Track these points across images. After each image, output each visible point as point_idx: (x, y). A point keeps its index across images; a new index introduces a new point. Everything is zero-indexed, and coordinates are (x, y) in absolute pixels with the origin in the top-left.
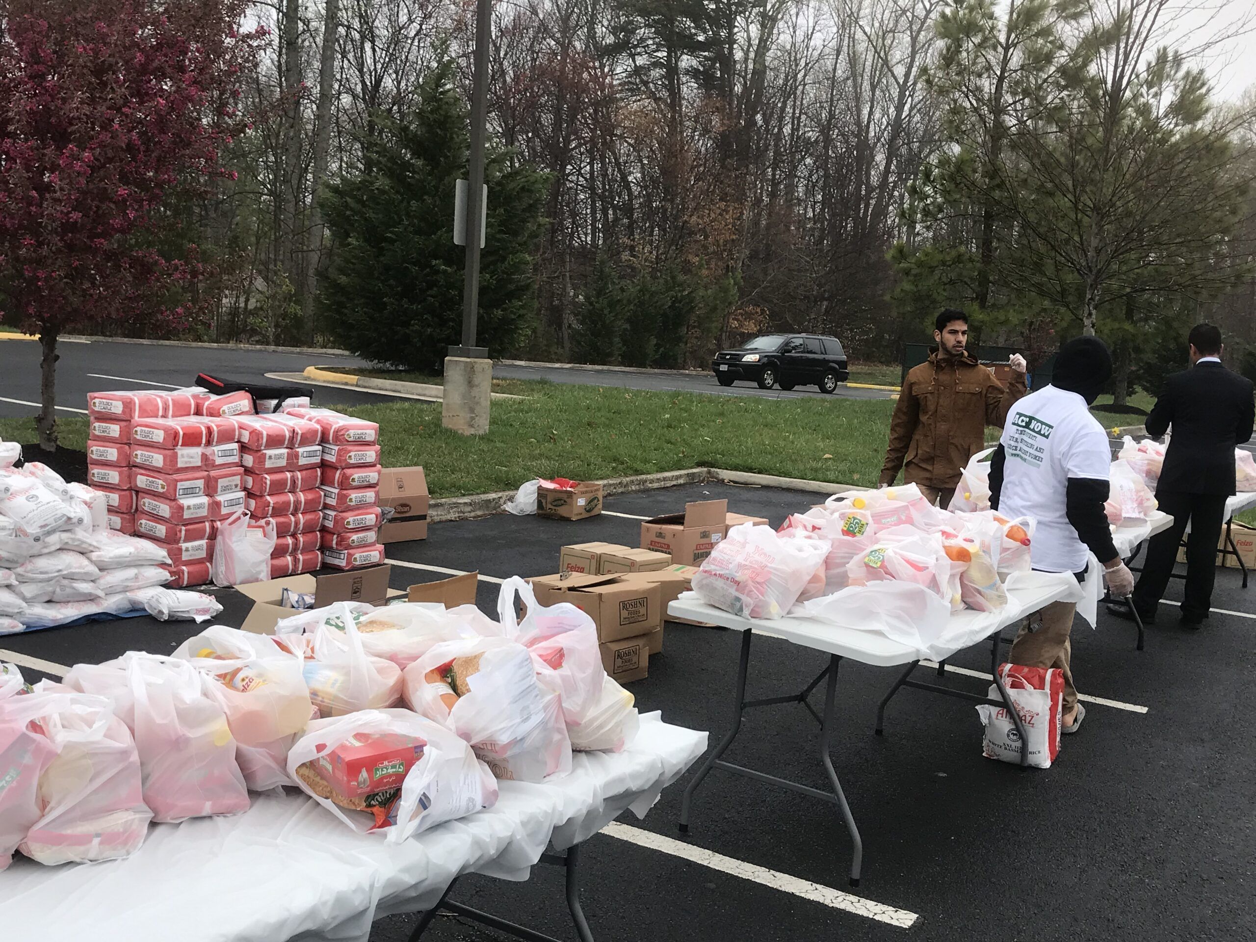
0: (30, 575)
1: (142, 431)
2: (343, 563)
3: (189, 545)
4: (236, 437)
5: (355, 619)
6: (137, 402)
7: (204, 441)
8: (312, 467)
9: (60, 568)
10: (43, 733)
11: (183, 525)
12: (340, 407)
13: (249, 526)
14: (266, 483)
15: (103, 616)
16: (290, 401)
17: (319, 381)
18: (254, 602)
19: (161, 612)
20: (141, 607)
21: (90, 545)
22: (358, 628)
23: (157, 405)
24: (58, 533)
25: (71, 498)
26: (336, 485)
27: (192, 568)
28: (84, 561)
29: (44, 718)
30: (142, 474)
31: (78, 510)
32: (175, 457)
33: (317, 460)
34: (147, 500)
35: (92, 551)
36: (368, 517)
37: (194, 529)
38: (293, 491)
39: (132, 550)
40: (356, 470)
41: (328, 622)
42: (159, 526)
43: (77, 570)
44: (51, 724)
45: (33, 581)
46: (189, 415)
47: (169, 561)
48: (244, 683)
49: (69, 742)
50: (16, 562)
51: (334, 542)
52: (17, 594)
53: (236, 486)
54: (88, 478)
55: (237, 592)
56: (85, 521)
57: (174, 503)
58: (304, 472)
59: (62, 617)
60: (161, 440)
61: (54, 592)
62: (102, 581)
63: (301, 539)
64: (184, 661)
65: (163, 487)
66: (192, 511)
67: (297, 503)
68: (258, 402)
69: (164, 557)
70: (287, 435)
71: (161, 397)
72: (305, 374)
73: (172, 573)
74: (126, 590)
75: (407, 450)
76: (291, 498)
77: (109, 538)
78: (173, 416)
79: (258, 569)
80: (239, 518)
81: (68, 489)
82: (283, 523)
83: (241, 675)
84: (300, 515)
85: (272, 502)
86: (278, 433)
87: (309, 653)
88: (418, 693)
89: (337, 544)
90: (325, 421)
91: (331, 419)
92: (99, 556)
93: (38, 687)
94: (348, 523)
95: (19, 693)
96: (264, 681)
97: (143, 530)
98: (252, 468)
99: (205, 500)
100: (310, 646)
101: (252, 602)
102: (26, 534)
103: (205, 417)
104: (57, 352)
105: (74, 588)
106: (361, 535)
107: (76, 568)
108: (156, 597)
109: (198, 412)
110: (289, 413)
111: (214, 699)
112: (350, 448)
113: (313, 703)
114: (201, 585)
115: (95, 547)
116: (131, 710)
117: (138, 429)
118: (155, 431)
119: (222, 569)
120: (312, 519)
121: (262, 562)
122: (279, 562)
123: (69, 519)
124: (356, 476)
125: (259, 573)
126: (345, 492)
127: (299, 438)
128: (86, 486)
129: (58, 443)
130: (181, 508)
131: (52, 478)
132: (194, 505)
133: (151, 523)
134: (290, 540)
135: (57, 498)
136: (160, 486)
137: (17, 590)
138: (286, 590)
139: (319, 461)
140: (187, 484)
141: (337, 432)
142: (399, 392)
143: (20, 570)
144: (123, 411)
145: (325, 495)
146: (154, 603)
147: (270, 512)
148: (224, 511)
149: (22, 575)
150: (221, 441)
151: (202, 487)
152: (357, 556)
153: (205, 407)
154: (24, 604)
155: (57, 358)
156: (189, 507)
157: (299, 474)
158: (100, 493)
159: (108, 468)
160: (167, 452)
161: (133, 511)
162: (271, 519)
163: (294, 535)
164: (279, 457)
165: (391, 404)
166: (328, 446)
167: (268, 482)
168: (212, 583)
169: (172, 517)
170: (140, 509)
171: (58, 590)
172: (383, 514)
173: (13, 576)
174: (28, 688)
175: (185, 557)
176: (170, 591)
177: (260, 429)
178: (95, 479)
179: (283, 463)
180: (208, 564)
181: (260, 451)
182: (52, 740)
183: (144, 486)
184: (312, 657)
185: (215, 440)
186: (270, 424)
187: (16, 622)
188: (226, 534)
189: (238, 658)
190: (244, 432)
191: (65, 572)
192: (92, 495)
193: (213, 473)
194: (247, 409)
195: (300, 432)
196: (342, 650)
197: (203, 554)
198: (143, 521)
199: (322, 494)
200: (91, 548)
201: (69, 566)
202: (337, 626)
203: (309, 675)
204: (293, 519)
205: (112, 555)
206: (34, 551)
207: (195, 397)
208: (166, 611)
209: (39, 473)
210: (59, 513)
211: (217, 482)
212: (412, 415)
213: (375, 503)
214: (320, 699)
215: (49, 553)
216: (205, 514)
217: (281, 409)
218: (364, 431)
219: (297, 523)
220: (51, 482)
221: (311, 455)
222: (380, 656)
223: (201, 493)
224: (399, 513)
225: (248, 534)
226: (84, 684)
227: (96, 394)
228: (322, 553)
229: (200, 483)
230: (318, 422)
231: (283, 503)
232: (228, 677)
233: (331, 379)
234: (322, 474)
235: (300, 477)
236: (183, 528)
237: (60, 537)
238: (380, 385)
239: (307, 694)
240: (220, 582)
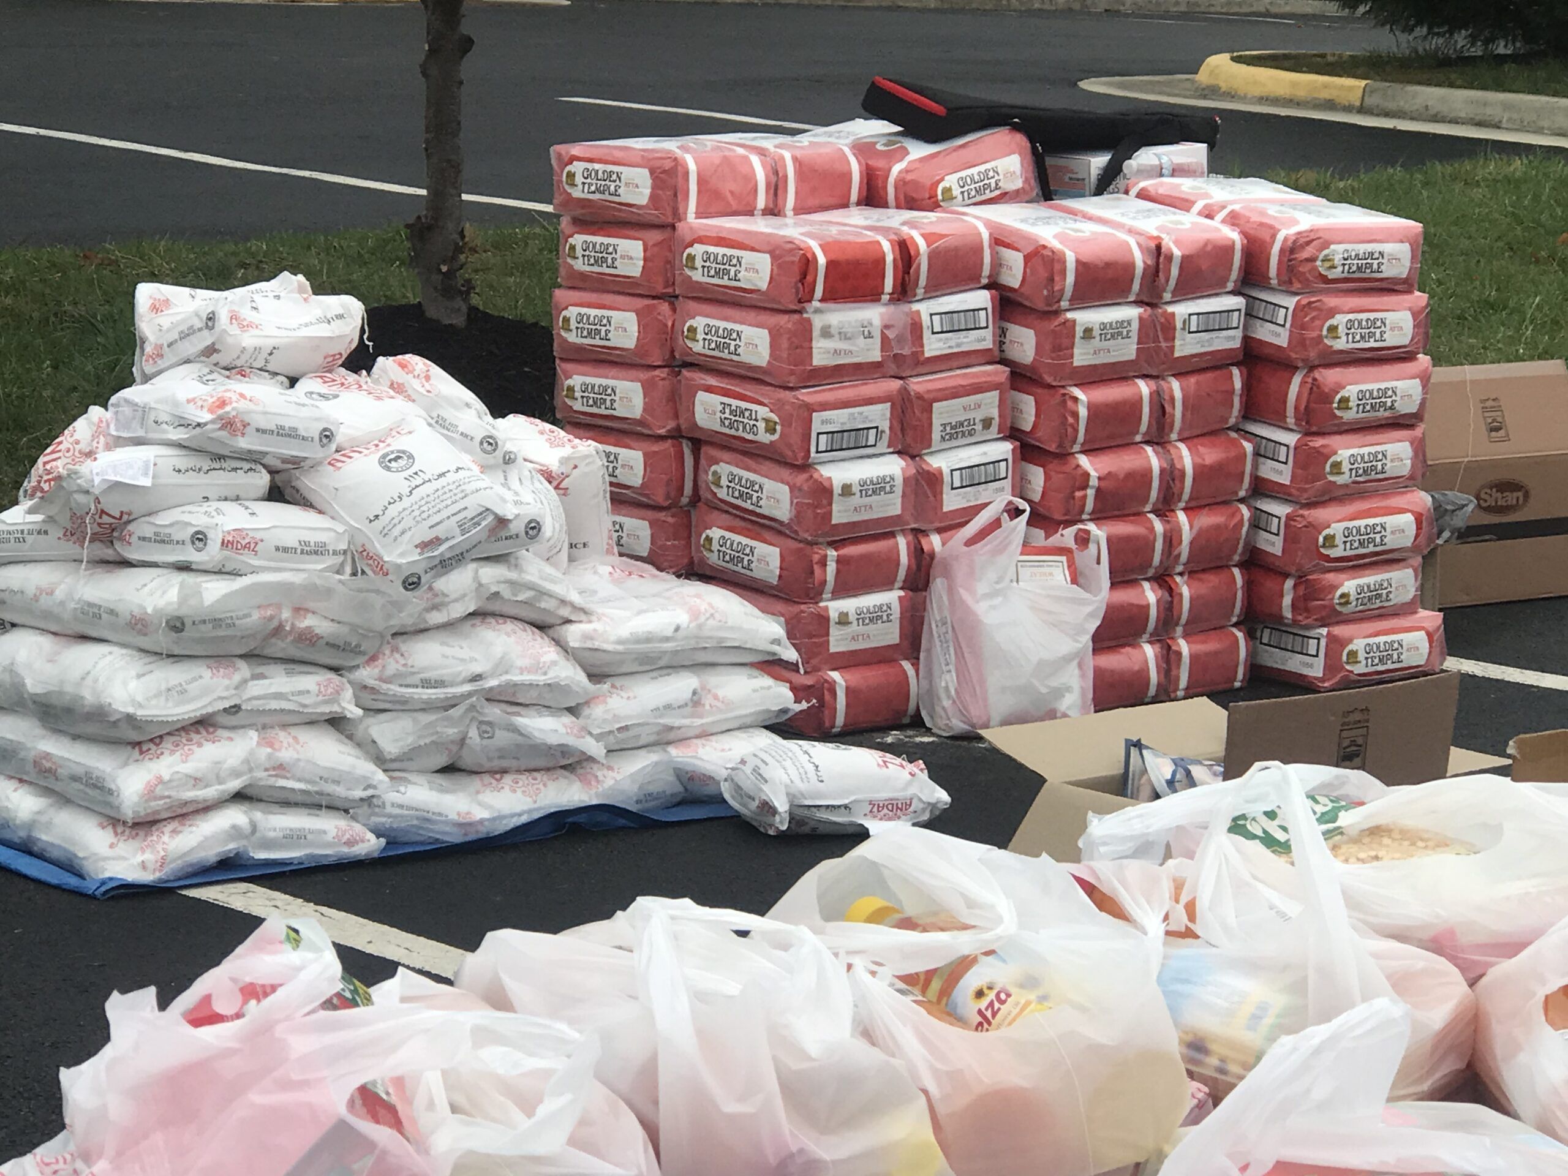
0: (395, 689)
1: (707, 257)
2: (1315, 669)
3: (850, 605)
4: (986, 271)
5: (1323, 819)
6: (692, 167)
7: (889, 284)
8: (1216, 363)
9: (477, 669)
10: (397, 1124)
11: (835, 544)
12: (1309, 176)
13: (1027, 548)
14: (1075, 415)
15: (603, 817)
16: (1147, 157)
17: (1243, 99)
18: (1042, 780)
19: (768, 808)
20: (710, 790)
21: (563, 602)
22: (1334, 848)
23: (751, 178)
24: (472, 566)
25: (509, 460)
26: (1291, 421)
27: (862, 677)
28: (548, 653)
29: (399, 1082)
30: (709, 389)
31: (527, 497)
32: (803, 336)
33: (1230, 340)
34: (724, 469)
35: (568, 621)
36: (1391, 521)
37: (866, 558)
38: (1158, 438)
39: (682, 618)
40: (1352, 372)
41: (1238, 826)
42: (761, 548)
43: (526, 678)
44: (420, 1101)
45: (402, 706)
46: (845, 205)
47: (791, 654)
48: (983, 1003)
49: (471, 1153)
50: (356, 651)
51: (1287, 601)
52: (359, 745)
53: (987, 423)
54: (557, 402)
55: (995, 751)
56: (547, 530)
57: (801, 478)
58: (1192, 380)
59: (485, 814)
60: (764, 285)
61: (462, 741)
62: (597, 711)
63: (1185, 591)
64: (804, 932)
65: (771, 429)
66: (856, 500)
67: (1172, 475)
68: (1049, 161)
69: (776, 641)
70: (1139, 260)
71: (762, 152)
72: (1203, 76)
73: (800, 692)
74: (665, 738)
75: (1519, 310)
76: (1153, 459)
77: (616, 582)
78: (799, 210)
79: (1054, 683)
80: (996, 524)
81: (500, 435)
82: (1128, 539)
83: (972, 980)
84: (1182, 516)
85: (1093, 474)
86: (1109, 257)
87: (1181, 920)
88: (1522, 1058)
89: (1294, 606)
90: (1255, 218)
91: (1272, 210)
92: (587, 637)
93: (385, 992)
94: (1330, 540)
95: (329, 1004)
96: (1043, 999)
97: (713, 559)
98: (1032, 367)
99: (893, 467)
100: (1184, 899)
101: (1036, 782)
102: (381, 569)
103: (892, 211)
104: (466, 28)
105: (515, 730)
106: (1370, 579)
107: (522, 671)
108: (752, 763)
109: (872, 197)
110: (1143, 195)
111: (892, 1049)
112: (1332, 301)
113: (1191, 1074)
114: (886, 729)
115: (576, 608)
116: (649, 1073)
117: (698, 250)
118: (747, 256)
119: (947, 680)
120: (1217, 527)
121: (1067, 659)
122: (1118, 661)
123: (502, 522)
124: (1351, 391)
125: (1059, 693)
126: (1318, 442)
127: (1175, 272)
128: (548, 426)
129: (475, 300)
130: (823, 492)
131: (451, 402)
132: (863, 483)
133: (737, 538)
134: (1150, 595)
135: (466, 460)
136: (761, 425)
137: (360, 733)
138: (1138, 745)
139: (1237, 344)
140: (840, 418)
141: (1291, 250)
142: (1497, 126)
143: (366, 674)
144: (653, 197)
145: (1257, 454)
146: (747, 781)
147: (1090, 505)
148: (952, 501)
149: (373, 690)
150: (939, 286)
151: (885, 426)
152: (1358, 645)
153: (891, 180)
154: (380, 776)
155: (467, 44)
156: (847, 490)
157: (1176, 386)
158: (588, 447)
159: (614, 371)
160: (783, 320)
161: (685, 500)
162: (1091, 527)
163: (1162, 579)
164: (1115, 331)
165: (1468, 166)
166: (1263, 296)
167: (1083, 412)
168: (917, 723)
169: (798, 516)
170: (704, 494)
171: (473, 733)
172: (1440, 512)
173: (348, 693)
174: (355, 991)
175: (838, 641)
176: (793, 745)
177: (1056, 244)
178: (577, 406)
179: (1127, 350)
180: (907, 665)
181: (1057, 313)
182: (421, 1146)
183: (717, 427)
184: (1189, 934)
185: (923, 281)
186: (1088, 228)
187: (358, 828)
188: (960, 572)
189: (965, 927)
190: (1008, 254)
191: (493, 683)
192: (566, 451)
193: (919, 384)
194: (1018, 184)
195: (1177, 253)
196: (1282, 915)
197: (889, 634)
198: (716, 533)
199: (1248, 447)
200: (565, 612)
201: (502, 665)
202: (1269, 841)
203: (1179, 987)
204: (1159, 526)
205: (624, 632)
206: (405, 618)
207: (863, 149)
208: (782, 806)
209: (415, 385)
210: (473, 504)
211: (930, 411)
212: (1536, 198)
213: (1411, 478)
214: (1213, 1061)
215: (448, 626)
216: (896, 509)
217: (1120, 182)
218: (1375, 247)
219: (1171, 539)
220: (450, 414)
221: (1211, 323)
222: (1401, 936)
223: (882, 447)
224: (1488, 509)
225: (1025, 573)
226: (514, 988)
227: (576, 149)
228: (1251, 635)
229: (879, 415)
230: (1233, 219)
231: (1130, 475)
232: (936, 985)
233: (1282, 91)
234: (1248, 386)
235: (1178, 394)
236: (832, 553)
237: (476, 577)
238: (1436, 107)
239: (1173, 1046)
240: (942, 723)
